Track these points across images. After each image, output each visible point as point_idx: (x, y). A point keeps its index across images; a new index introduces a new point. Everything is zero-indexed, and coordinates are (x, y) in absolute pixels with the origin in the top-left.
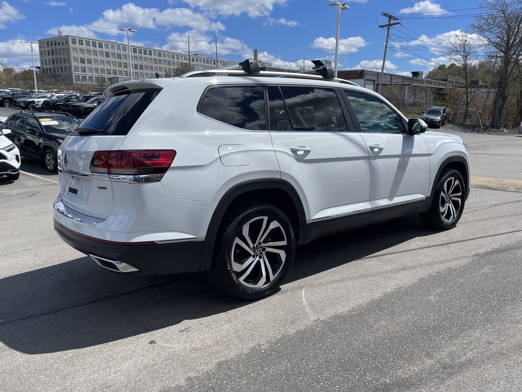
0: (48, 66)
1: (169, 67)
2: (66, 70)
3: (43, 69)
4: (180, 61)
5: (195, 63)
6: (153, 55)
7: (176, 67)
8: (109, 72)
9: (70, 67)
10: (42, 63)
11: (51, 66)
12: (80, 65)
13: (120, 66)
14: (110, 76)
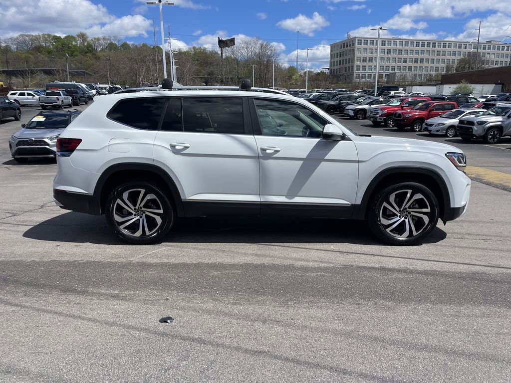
0: (335, 68)
1: (454, 57)
2: (349, 69)
3: (331, 70)
4: (468, 50)
5: (487, 51)
6: (436, 47)
7: (462, 56)
8: (388, 68)
9: (353, 67)
10: (331, 66)
11: (337, 67)
12: (361, 64)
13: (400, 61)
14: (388, 72)
